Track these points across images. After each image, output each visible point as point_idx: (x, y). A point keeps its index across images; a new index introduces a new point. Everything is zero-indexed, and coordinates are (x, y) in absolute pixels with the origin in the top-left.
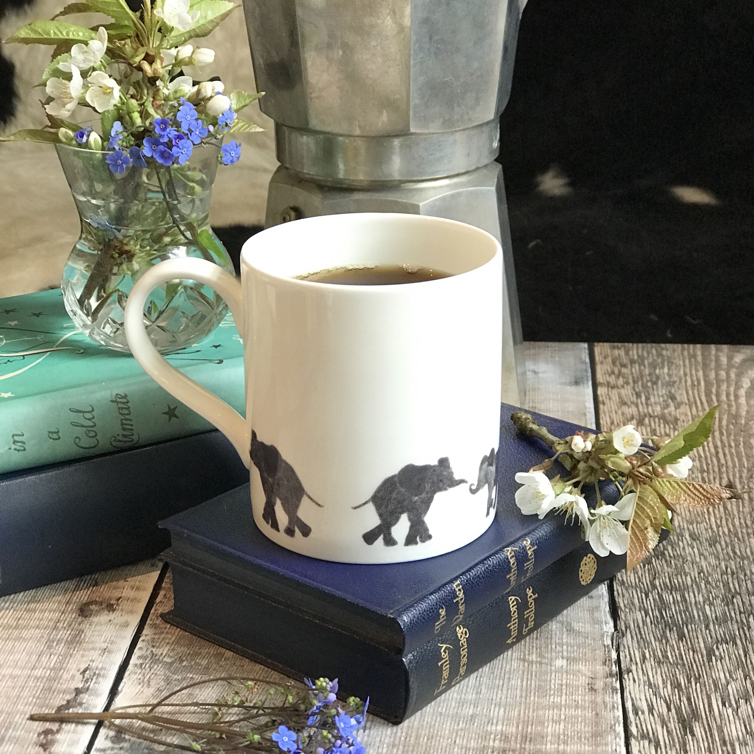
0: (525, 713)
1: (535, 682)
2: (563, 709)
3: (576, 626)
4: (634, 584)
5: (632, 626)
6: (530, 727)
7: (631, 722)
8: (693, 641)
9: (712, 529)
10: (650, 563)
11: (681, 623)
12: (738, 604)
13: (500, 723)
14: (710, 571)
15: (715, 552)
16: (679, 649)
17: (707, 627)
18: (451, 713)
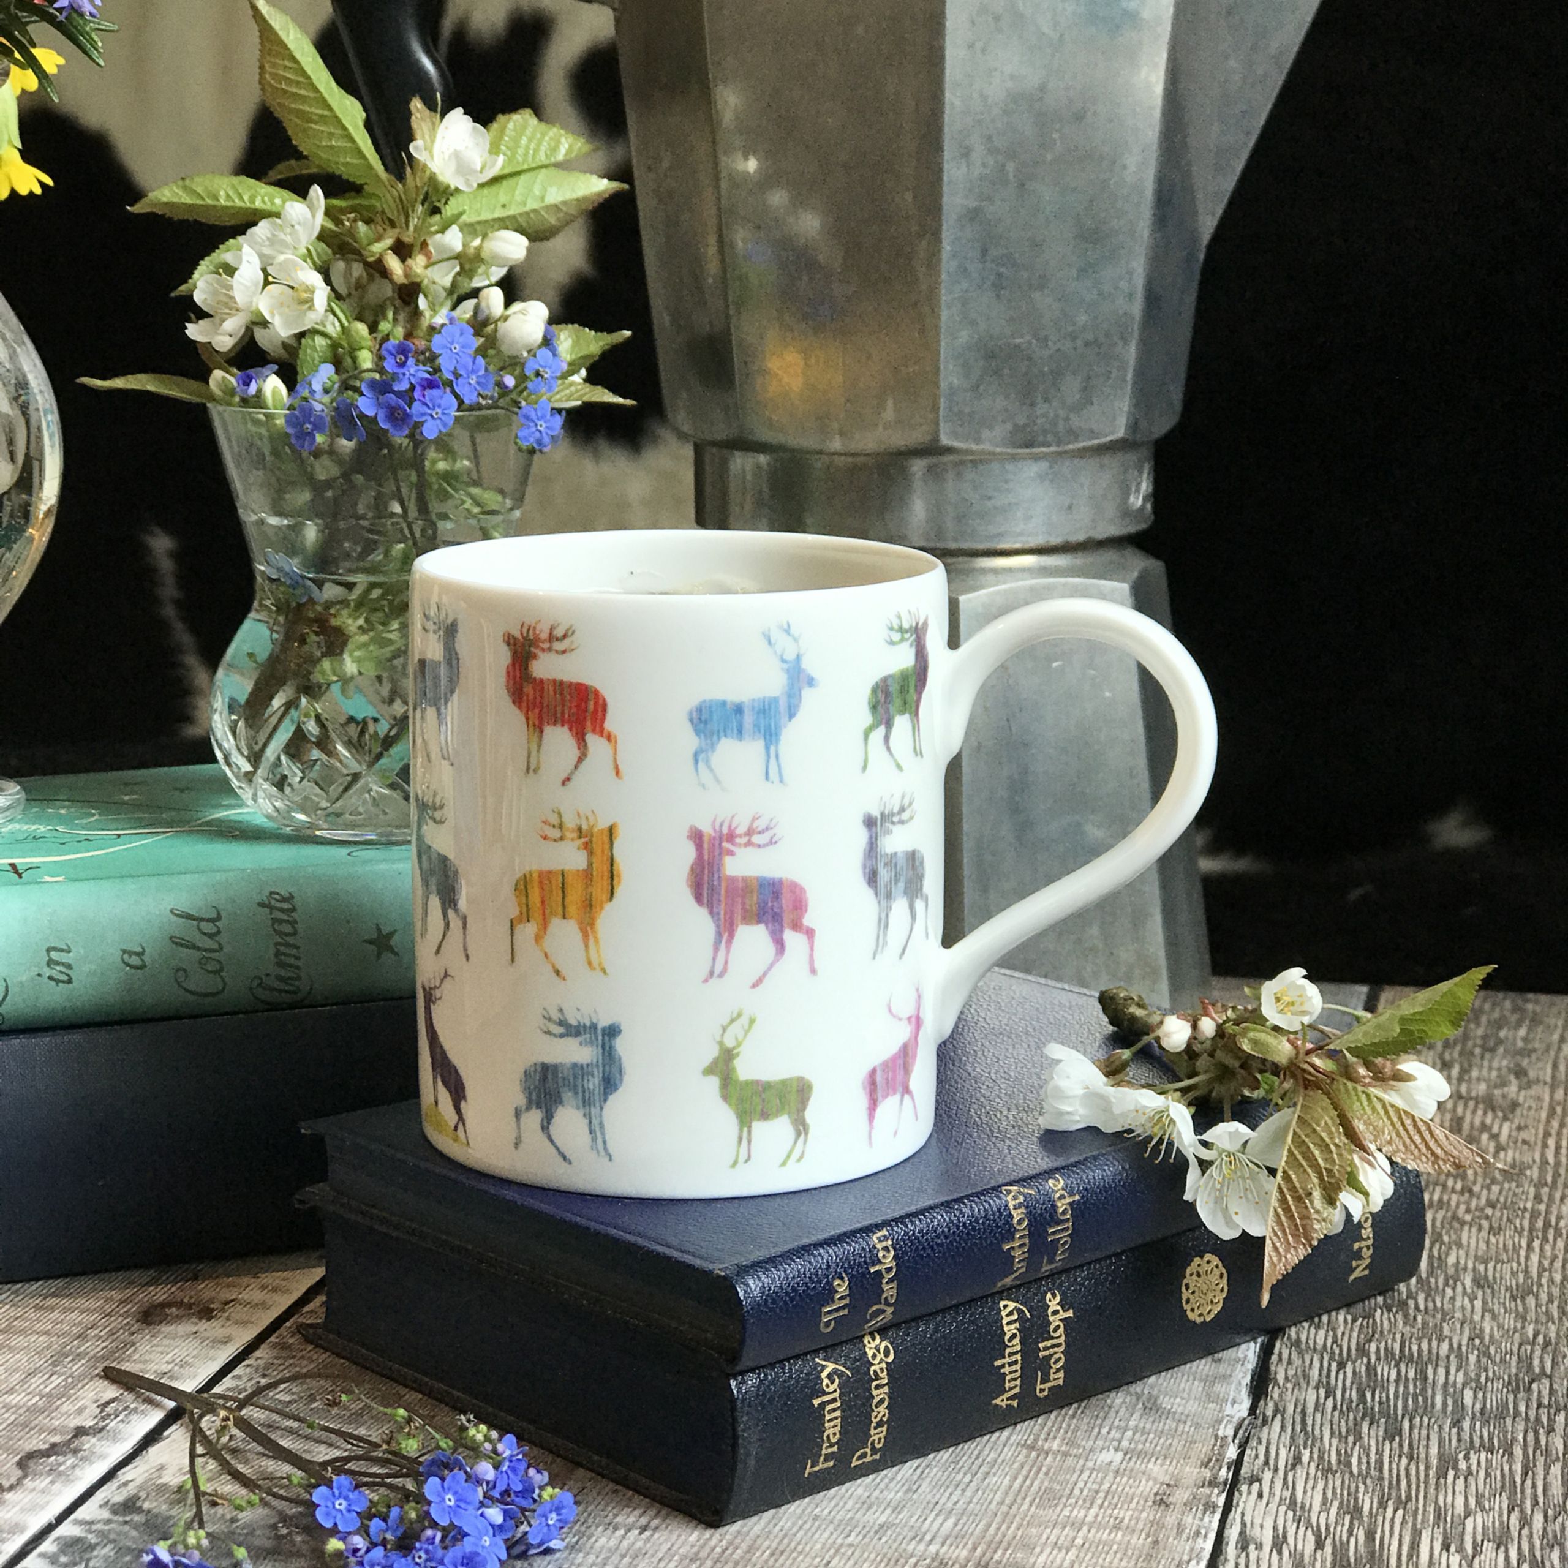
0: (998, 1529)
1: (1042, 1482)
2: (1085, 1529)
3: (1166, 1403)
4: (1319, 1347)
5: (1290, 1409)
6: (1000, 1552)
7: (1226, 1560)
8: (1415, 1443)
9: (1526, 1272)
10: (1369, 1315)
11: (1400, 1412)
12: (1539, 1392)
13: (939, 1540)
14: (1497, 1336)
15: (1520, 1308)
16: (1380, 1453)
17: (1457, 1423)
18: (838, 1517)
